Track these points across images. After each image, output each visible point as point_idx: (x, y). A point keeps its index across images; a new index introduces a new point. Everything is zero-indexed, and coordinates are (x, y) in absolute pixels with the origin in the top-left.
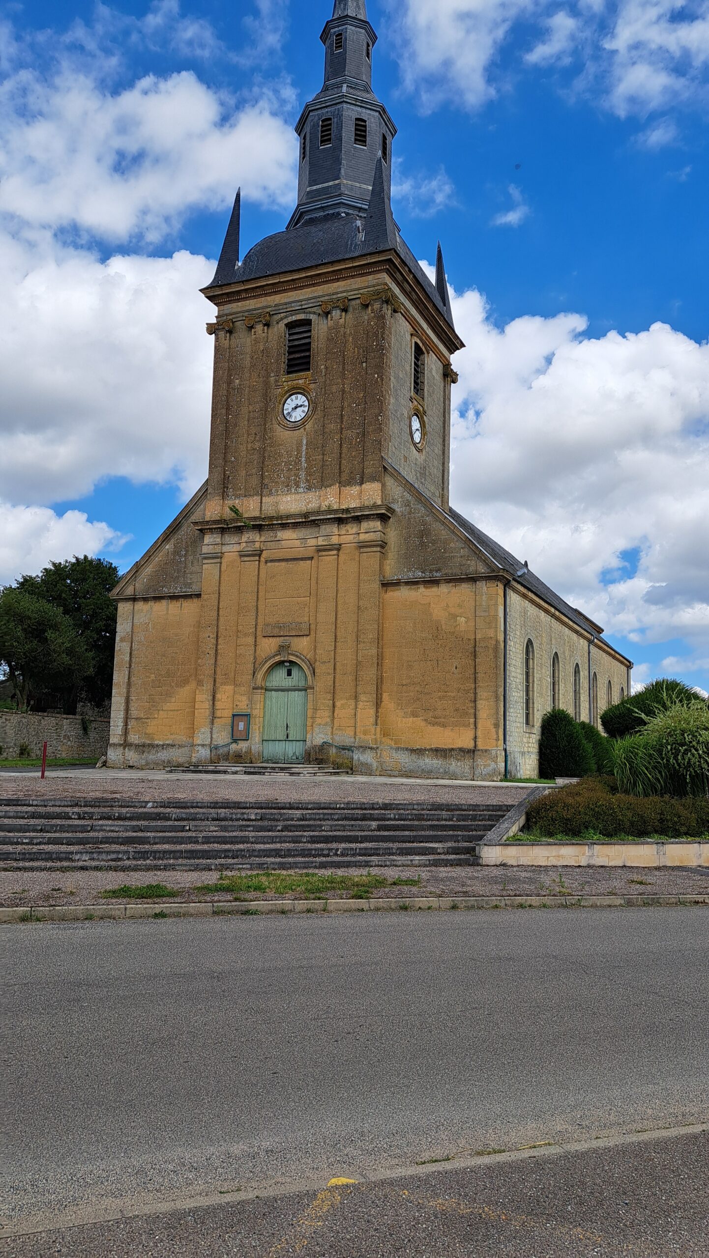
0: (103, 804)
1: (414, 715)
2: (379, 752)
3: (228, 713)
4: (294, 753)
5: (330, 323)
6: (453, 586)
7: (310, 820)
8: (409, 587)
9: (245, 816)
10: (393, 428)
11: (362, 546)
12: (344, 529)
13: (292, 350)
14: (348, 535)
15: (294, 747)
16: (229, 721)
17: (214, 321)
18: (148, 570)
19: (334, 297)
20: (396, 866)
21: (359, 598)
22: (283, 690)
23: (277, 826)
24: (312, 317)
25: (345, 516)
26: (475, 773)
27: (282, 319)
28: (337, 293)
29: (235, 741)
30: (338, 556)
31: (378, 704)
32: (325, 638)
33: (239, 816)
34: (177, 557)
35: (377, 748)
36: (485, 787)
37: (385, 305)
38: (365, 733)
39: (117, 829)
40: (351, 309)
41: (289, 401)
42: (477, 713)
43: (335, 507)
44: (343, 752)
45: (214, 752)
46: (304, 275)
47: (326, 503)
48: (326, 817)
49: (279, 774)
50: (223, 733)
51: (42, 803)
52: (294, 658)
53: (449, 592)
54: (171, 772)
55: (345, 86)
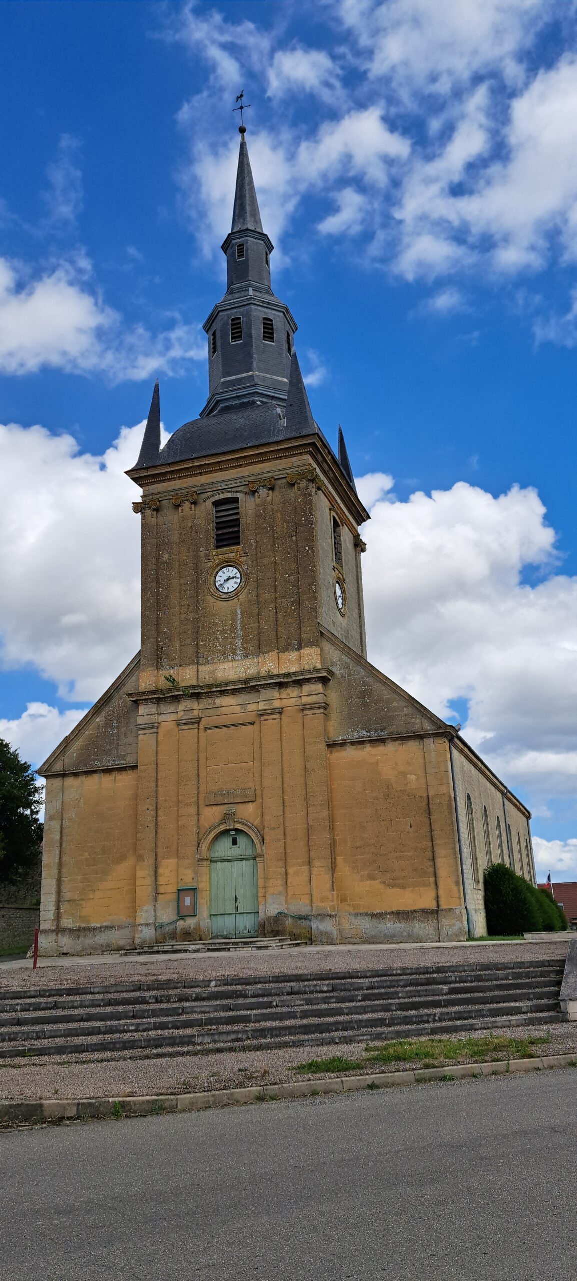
1: (371, 877)
2: (337, 919)
3: (172, 888)
4: (246, 927)
5: (258, 501)
6: (400, 744)
7: (378, 988)
8: (355, 746)
9: (318, 988)
10: (324, 596)
11: (304, 708)
12: (285, 692)
13: (219, 526)
14: (290, 698)
15: (245, 921)
16: (173, 896)
17: (140, 500)
18: (78, 744)
19: (261, 476)
21: (305, 759)
22: (229, 860)
23: (357, 996)
24: (238, 495)
25: (286, 680)
26: (441, 934)
27: (208, 498)
28: (263, 473)
29: (182, 917)
30: (281, 719)
31: (333, 868)
32: (272, 803)
33: (312, 988)
34: (109, 730)
35: (336, 915)
37: (311, 484)
38: (323, 899)
40: (277, 488)
41: (220, 574)
42: (437, 871)
43: (275, 672)
44: (300, 922)
45: (159, 930)
46: (230, 458)
47: (265, 668)
48: (393, 984)
49: (245, 949)
50: (167, 910)
52: (241, 825)
53: (397, 751)
54: (125, 955)
55: (251, 289)
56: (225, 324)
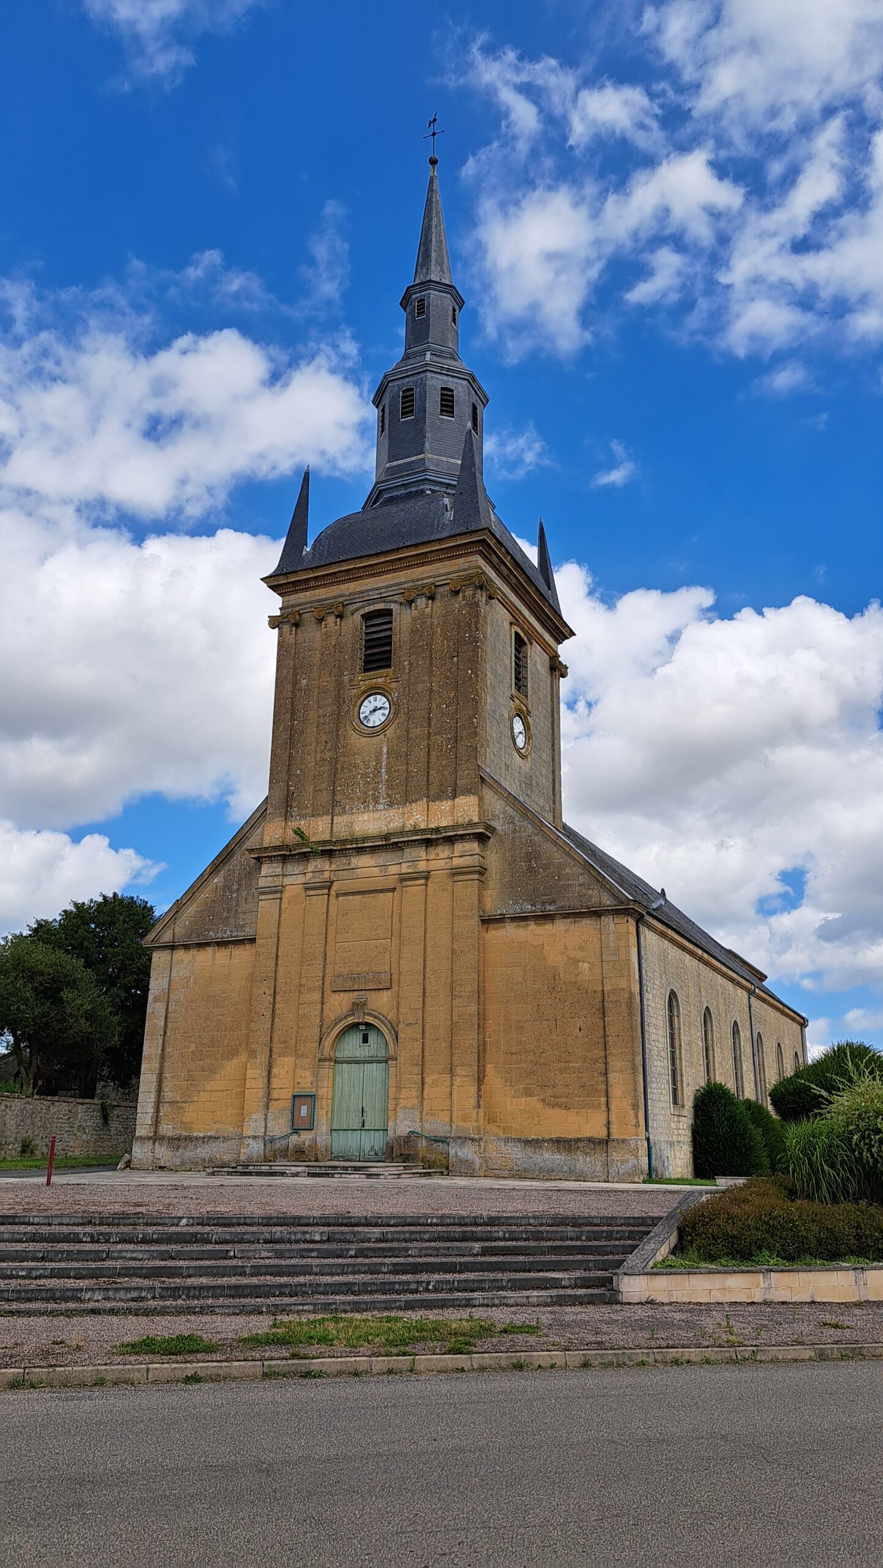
0: (125, 1221)
1: (528, 1093)
2: (483, 1144)
3: (287, 1094)
4: (372, 1148)
5: (415, 613)
6: (571, 922)
7: (392, 1241)
8: (516, 924)
9: (308, 1236)
10: (491, 731)
11: (456, 873)
12: (433, 852)
13: (369, 644)
14: (439, 859)
15: (372, 1139)
16: (289, 1103)
17: (278, 613)
18: (192, 910)
19: (419, 583)
20: (507, 1305)
21: (453, 937)
22: (357, 1062)
23: (348, 1250)
24: (393, 606)
25: (434, 837)
26: (611, 1171)
27: (357, 610)
28: (422, 579)
29: (296, 1131)
30: (426, 885)
31: (480, 1080)
32: (411, 993)
33: (299, 1236)
34: (228, 893)
35: (481, 1139)
36: (623, 1192)
37: (479, 591)
38: (464, 1118)
39: (140, 1256)
40: (438, 596)
41: (366, 703)
42: (609, 1089)
43: (422, 827)
44: (435, 1145)
45: (269, 1145)
46: (383, 560)
47: (411, 822)
48: (413, 1237)
49: (352, 1176)
50: (280, 1121)
51: (46, 1221)
52: (372, 1019)
53: (567, 931)
54: (213, 1174)
55: (428, 354)
56: (395, 397)
